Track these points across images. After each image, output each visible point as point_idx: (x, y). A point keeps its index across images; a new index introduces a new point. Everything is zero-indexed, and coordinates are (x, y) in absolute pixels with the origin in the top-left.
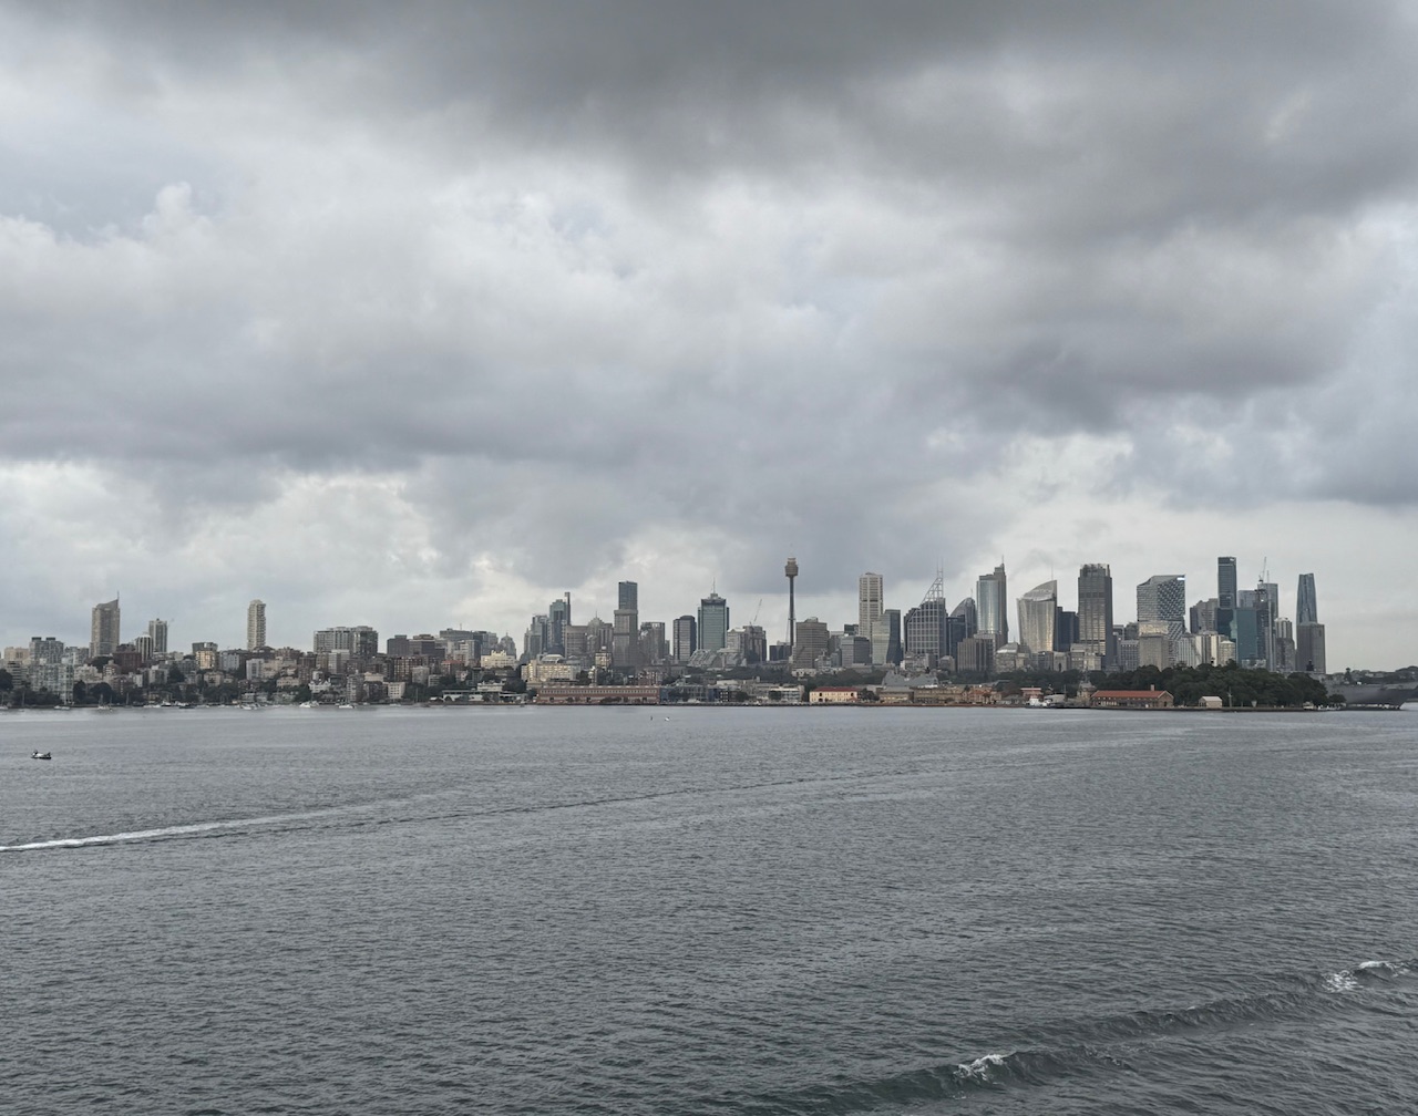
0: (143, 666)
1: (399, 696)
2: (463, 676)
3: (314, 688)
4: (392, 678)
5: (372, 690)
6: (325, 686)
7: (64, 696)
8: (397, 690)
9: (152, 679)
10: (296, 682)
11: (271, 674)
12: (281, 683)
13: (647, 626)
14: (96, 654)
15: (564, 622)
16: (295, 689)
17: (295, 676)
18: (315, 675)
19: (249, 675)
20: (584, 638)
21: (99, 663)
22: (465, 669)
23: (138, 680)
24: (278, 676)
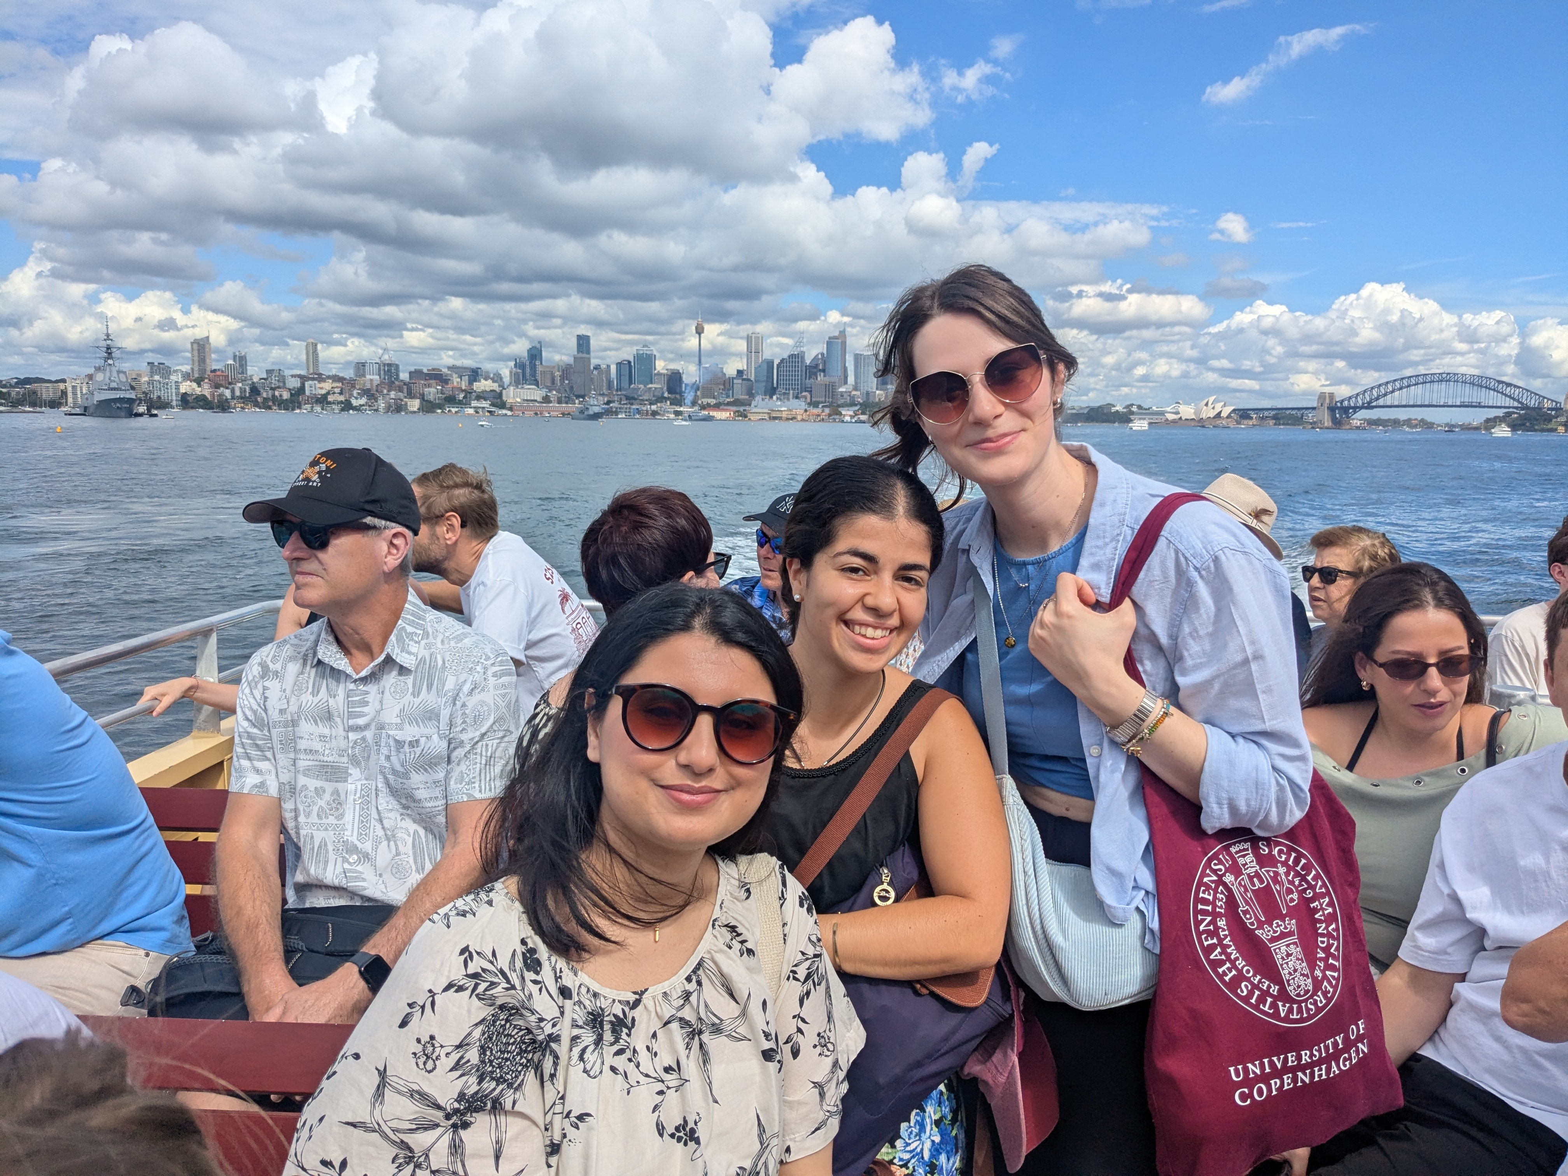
0: (230, 383)
1: (415, 409)
2: (461, 396)
3: (355, 403)
4: (411, 395)
5: (396, 404)
6: (363, 401)
7: (174, 403)
8: (414, 404)
9: (238, 393)
10: (342, 398)
11: (324, 392)
12: (330, 398)
13: (597, 367)
14: (196, 375)
15: (538, 363)
16: (341, 402)
17: (341, 393)
18: (355, 393)
19: (307, 393)
20: (552, 373)
21: (199, 381)
22: (462, 391)
23: (228, 393)
24: (328, 393)
